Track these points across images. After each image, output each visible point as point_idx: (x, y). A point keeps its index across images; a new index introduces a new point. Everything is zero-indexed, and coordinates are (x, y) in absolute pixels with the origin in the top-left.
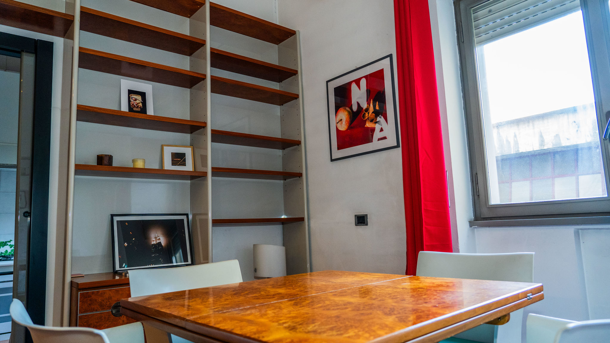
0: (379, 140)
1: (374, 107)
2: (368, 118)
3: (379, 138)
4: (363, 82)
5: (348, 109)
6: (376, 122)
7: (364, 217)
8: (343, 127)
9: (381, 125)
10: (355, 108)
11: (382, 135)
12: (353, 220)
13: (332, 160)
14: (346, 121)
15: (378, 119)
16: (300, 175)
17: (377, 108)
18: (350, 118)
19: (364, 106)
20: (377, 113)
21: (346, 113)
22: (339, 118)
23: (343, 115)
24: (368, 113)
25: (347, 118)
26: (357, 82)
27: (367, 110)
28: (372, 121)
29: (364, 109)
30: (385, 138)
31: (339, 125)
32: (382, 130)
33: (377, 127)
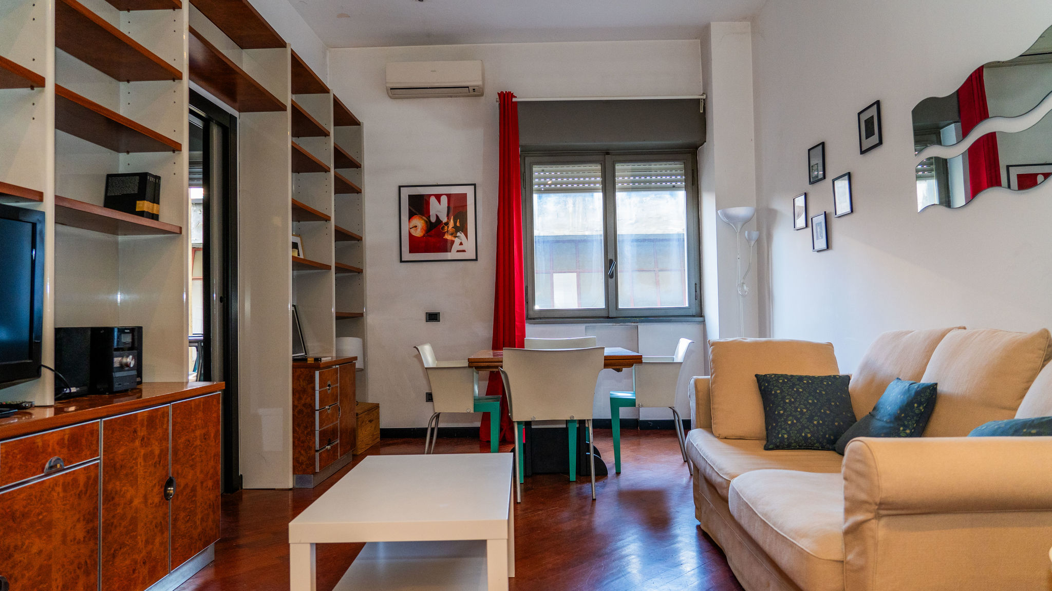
0: (458, 251)
1: (455, 223)
2: (448, 231)
3: (459, 250)
4: (444, 199)
5: (425, 218)
6: (456, 237)
7: (437, 314)
8: (418, 233)
9: (461, 240)
10: (433, 219)
11: (461, 248)
12: (424, 317)
13: (401, 261)
14: (422, 228)
15: (458, 234)
16: (360, 271)
17: (458, 224)
18: (427, 227)
19: (444, 219)
20: (457, 229)
21: (423, 222)
22: (412, 225)
23: (419, 223)
24: (448, 227)
25: (423, 227)
26: (438, 197)
27: (447, 224)
28: (452, 234)
29: (444, 222)
30: (464, 251)
31: (412, 231)
32: (461, 244)
33: (457, 241)
